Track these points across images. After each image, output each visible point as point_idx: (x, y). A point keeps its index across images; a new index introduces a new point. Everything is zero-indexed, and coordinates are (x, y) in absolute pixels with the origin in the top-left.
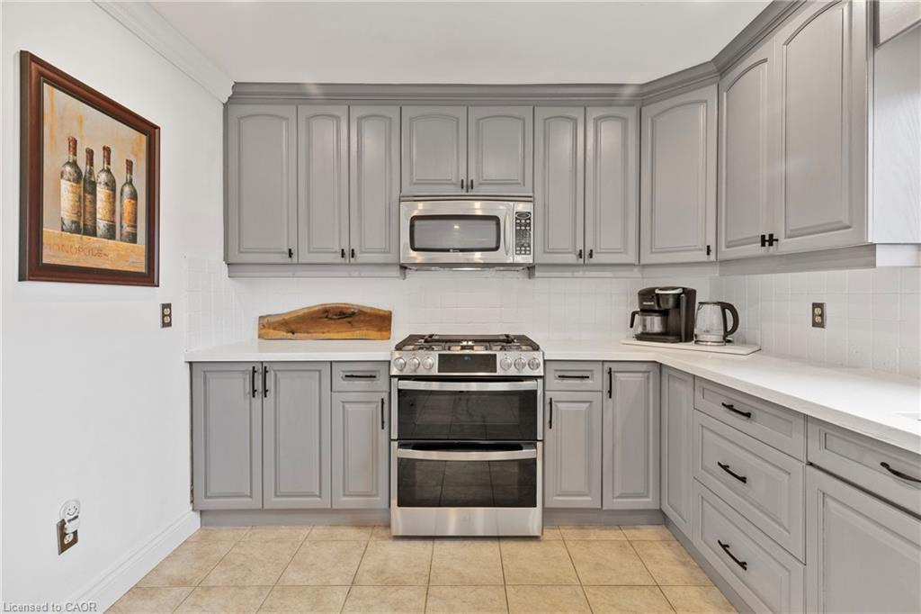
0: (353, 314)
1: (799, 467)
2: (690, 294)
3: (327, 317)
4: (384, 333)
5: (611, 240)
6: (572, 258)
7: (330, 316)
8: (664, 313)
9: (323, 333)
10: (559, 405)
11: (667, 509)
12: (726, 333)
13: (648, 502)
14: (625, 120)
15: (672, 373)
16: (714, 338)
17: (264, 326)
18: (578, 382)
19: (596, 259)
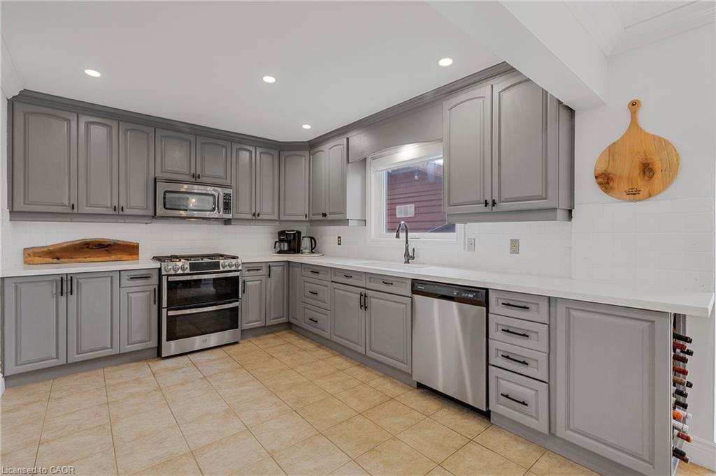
0: (110, 245)
1: (329, 284)
2: (299, 233)
3: (88, 247)
4: (135, 256)
5: (267, 209)
6: (250, 216)
7: (91, 246)
8: (289, 242)
9: (85, 258)
10: (248, 283)
11: (292, 320)
12: (312, 249)
13: (284, 320)
14: (273, 155)
15: (294, 264)
16: (308, 251)
17: (29, 255)
18: (256, 272)
19: (261, 217)
